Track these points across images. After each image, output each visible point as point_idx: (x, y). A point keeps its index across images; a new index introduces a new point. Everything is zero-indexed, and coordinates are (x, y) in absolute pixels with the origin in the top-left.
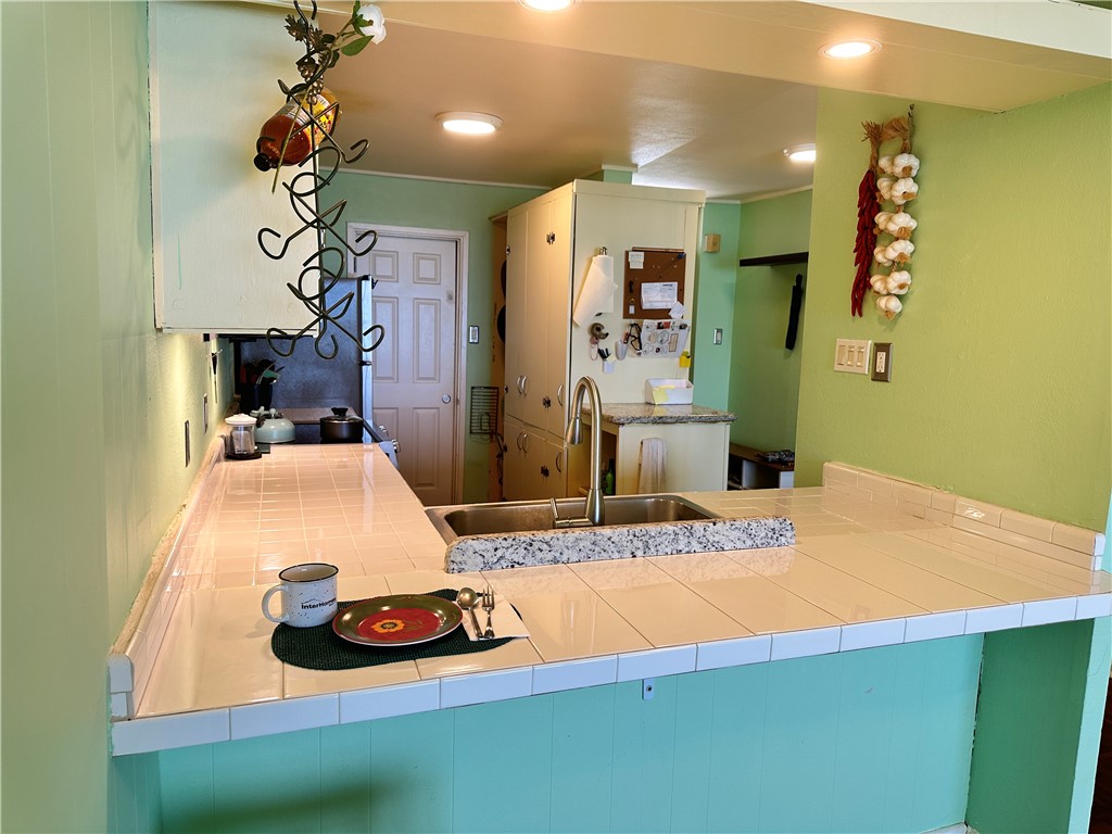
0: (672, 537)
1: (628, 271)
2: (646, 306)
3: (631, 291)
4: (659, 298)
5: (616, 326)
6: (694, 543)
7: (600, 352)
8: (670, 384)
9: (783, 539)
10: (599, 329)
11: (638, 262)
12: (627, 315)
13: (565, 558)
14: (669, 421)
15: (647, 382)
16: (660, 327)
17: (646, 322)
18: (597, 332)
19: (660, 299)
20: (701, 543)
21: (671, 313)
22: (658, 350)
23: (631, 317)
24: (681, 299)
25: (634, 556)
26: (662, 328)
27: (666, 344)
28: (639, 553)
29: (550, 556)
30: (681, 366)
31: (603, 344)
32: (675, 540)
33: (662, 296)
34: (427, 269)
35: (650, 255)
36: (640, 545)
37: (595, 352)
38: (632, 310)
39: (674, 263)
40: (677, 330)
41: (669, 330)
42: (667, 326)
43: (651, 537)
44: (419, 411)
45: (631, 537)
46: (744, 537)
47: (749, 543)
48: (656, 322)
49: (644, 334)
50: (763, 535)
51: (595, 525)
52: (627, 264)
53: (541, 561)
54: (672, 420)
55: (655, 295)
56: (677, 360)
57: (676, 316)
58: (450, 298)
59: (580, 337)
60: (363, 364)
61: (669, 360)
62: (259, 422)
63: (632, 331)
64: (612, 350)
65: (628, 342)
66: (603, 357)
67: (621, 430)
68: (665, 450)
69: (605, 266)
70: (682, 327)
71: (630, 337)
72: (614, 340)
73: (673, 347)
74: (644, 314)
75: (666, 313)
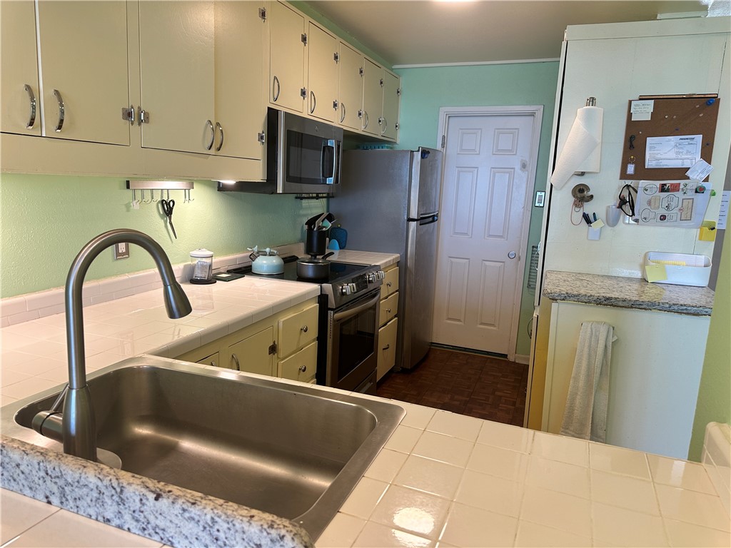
0: (95, 494)
1: (632, 125)
2: (650, 163)
3: (631, 146)
4: (672, 155)
5: (607, 187)
6: (127, 516)
7: (586, 217)
8: (680, 259)
10: (581, 191)
11: (644, 112)
12: (624, 175)
14: (620, 304)
15: (646, 255)
16: (663, 189)
17: (643, 183)
18: (581, 195)
19: (674, 156)
20: (137, 521)
21: (688, 174)
22: (663, 218)
23: (629, 176)
24: (707, 154)
25: (49, 502)
26: (668, 191)
27: (676, 211)
28: (55, 500)
30: (700, 239)
31: (589, 208)
33: (678, 153)
34: (506, 142)
35: (661, 103)
36: (55, 489)
37: (578, 216)
38: (631, 169)
39: (701, 110)
40: (691, 194)
41: (679, 194)
42: (675, 188)
43: (68, 484)
44: (487, 263)
45: (42, 474)
48: (658, 183)
49: (640, 200)
52: (630, 115)
54: (625, 304)
55: (662, 151)
56: (697, 231)
57: (696, 176)
58: (524, 166)
59: (563, 200)
60: (410, 220)
61: (683, 230)
62: (253, 257)
63: (625, 194)
64: (601, 214)
65: (620, 207)
66: (589, 222)
67: (554, 305)
68: (611, 340)
69: (588, 119)
70: (700, 190)
71: (622, 202)
72: (605, 201)
73: (686, 215)
74: (644, 173)
75: (681, 173)
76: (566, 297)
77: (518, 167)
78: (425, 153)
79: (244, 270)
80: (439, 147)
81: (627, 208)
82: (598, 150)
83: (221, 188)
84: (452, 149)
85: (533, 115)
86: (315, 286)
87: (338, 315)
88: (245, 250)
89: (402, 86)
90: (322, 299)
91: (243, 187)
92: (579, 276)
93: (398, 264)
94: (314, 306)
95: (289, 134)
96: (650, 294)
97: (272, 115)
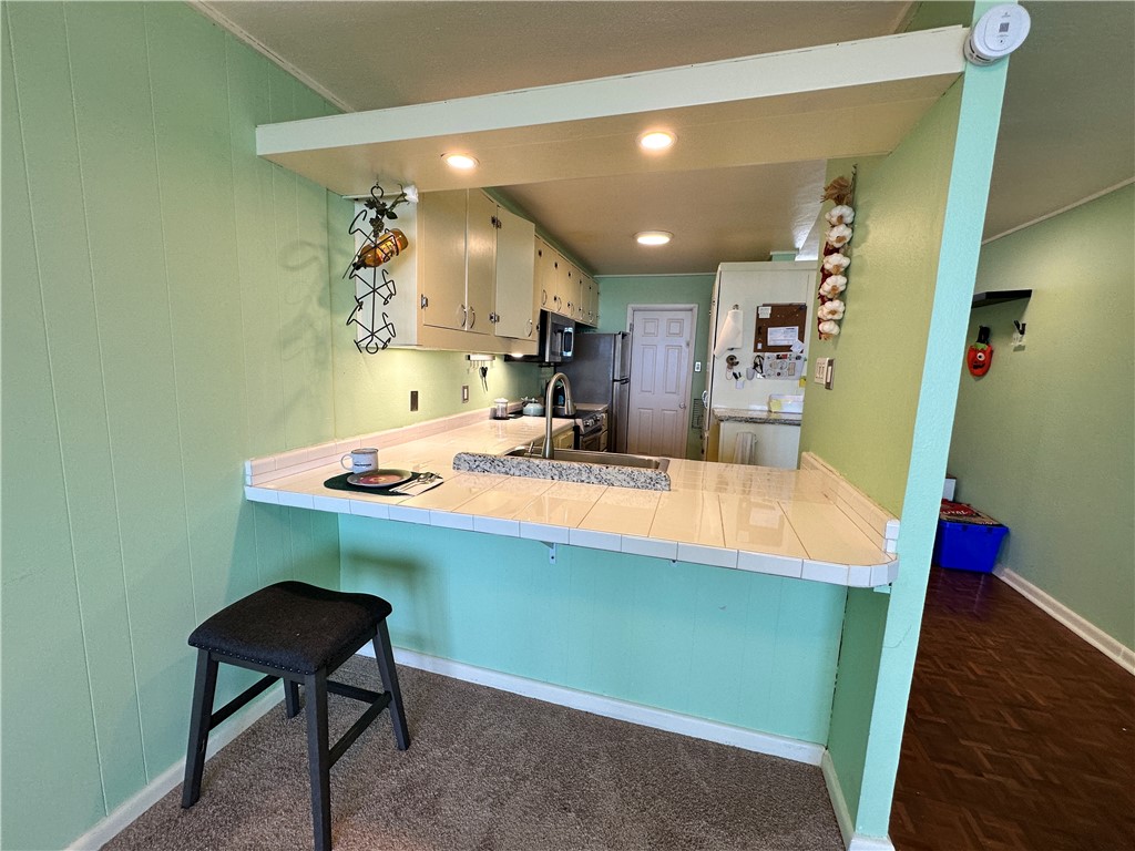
1: (759, 320)
2: (770, 343)
3: (759, 333)
5: (747, 356)
6: (592, 477)
7: (734, 374)
8: (789, 398)
9: (659, 486)
10: (732, 359)
11: (766, 313)
12: (756, 350)
13: (512, 472)
14: (758, 421)
15: (770, 396)
16: (778, 357)
17: (767, 354)
18: (732, 361)
19: (783, 338)
21: (791, 348)
22: (779, 374)
23: (759, 351)
24: (801, 338)
26: (781, 358)
27: (786, 370)
28: (556, 478)
29: (503, 470)
30: (798, 386)
31: (736, 369)
32: (580, 473)
33: (785, 337)
34: (675, 328)
35: (776, 308)
37: (730, 373)
38: (760, 346)
39: (796, 313)
40: (793, 360)
41: (787, 360)
42: (785, 357)
46: (628, 479)
47: (632, 484)
48: (776, 354)
49: (766, 364)
50: (643, 480)
51: (545, 458)
52: (758, 315)
53: (499, 472)
54: (761, 421)
55: (777, 336)
56: (798, 382)
57: (796, 350)
58: (688, 345)
59: (721, 364)
60: (614, 381)
61: (790, 382)
62: (525, 404)
63: (758, 361)
64: (744, 373)
65: (754, 368)
66: (736, 378)
67: (722, 424)
68: (754, 441)
69: (735, 317)
70: (798, 358)
71: (756, 365)
72: (745, 366)
73: (792, 372)
74: (767, 348)
75: (788, 348)
76: (729, 419)
77: (684, 345)
78: (624, 335)
79: (519, 413)
80: (628, 331)
81: (758, 369)
82: (741, 335)
83: (508, 359)
84: (637, 333)
85: (691, 310)
86: (572, 421)
87: (586, 439)
88: (519, 400)
89: (600, 289)
90: (576, 428)
91: (527, 359)
92: (732, 410)
93: (607, 412)
94: (572, 433)
95: (554, 325)
96: (773, 416)
97: (544, 314)
